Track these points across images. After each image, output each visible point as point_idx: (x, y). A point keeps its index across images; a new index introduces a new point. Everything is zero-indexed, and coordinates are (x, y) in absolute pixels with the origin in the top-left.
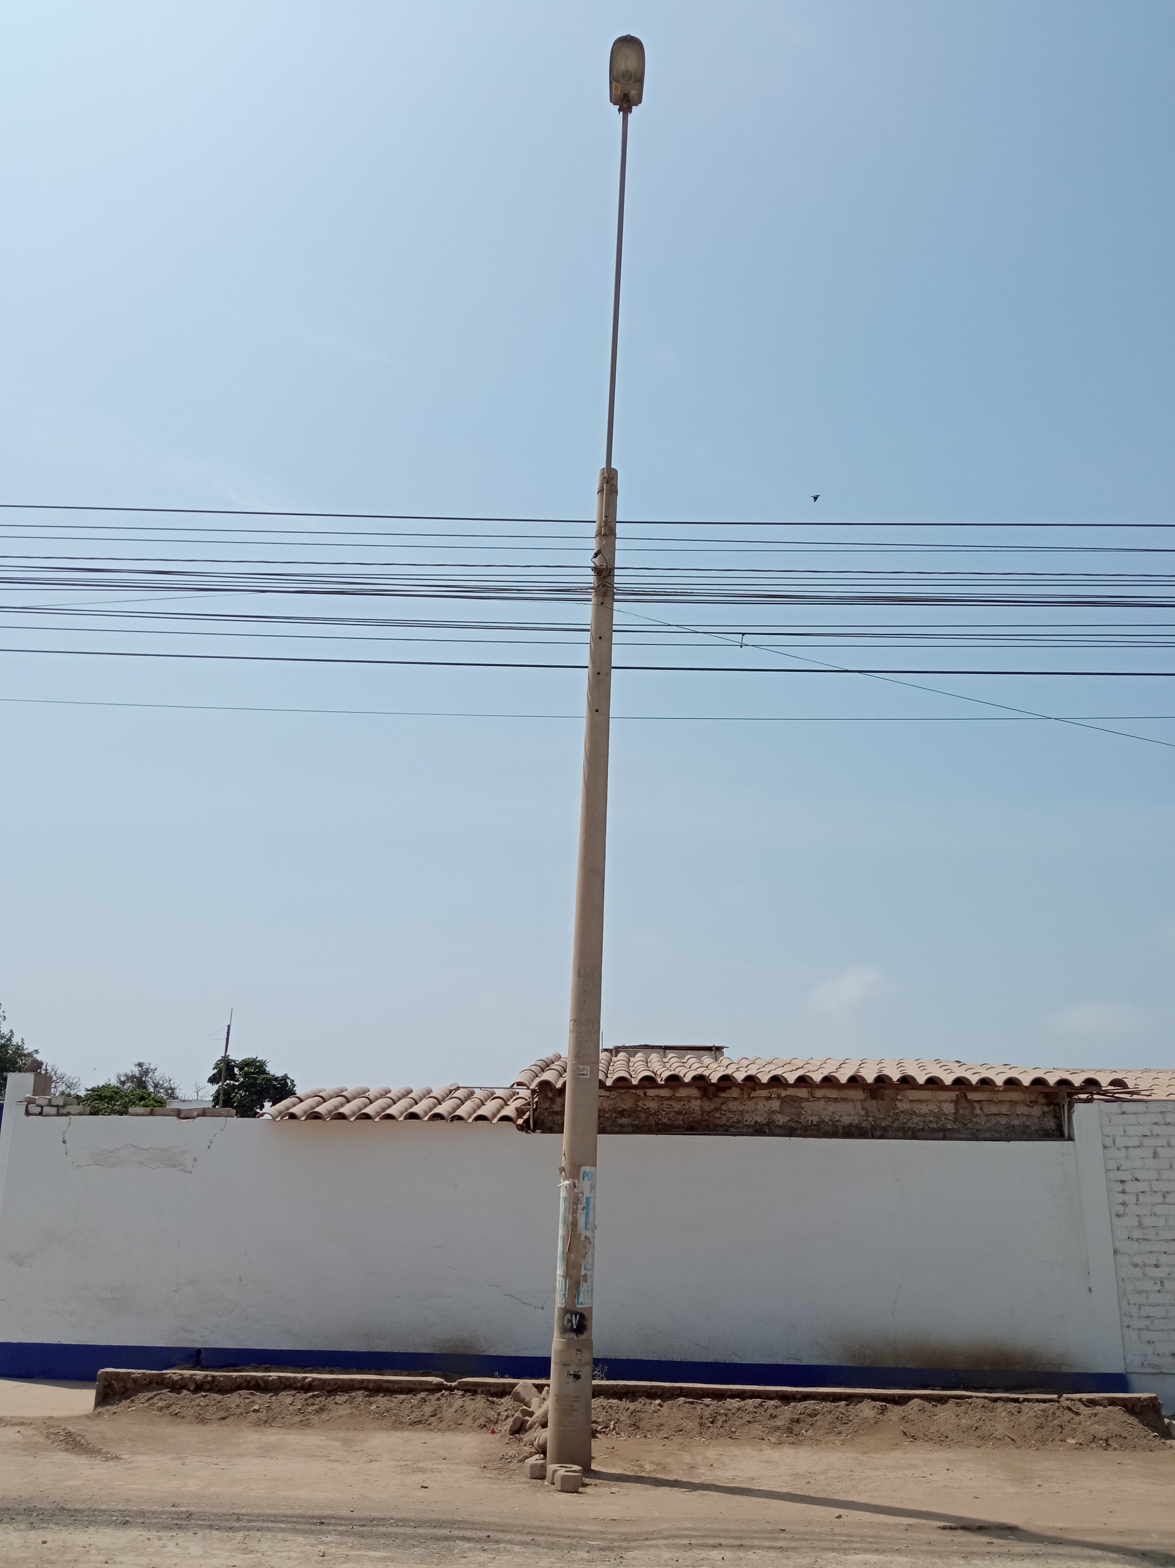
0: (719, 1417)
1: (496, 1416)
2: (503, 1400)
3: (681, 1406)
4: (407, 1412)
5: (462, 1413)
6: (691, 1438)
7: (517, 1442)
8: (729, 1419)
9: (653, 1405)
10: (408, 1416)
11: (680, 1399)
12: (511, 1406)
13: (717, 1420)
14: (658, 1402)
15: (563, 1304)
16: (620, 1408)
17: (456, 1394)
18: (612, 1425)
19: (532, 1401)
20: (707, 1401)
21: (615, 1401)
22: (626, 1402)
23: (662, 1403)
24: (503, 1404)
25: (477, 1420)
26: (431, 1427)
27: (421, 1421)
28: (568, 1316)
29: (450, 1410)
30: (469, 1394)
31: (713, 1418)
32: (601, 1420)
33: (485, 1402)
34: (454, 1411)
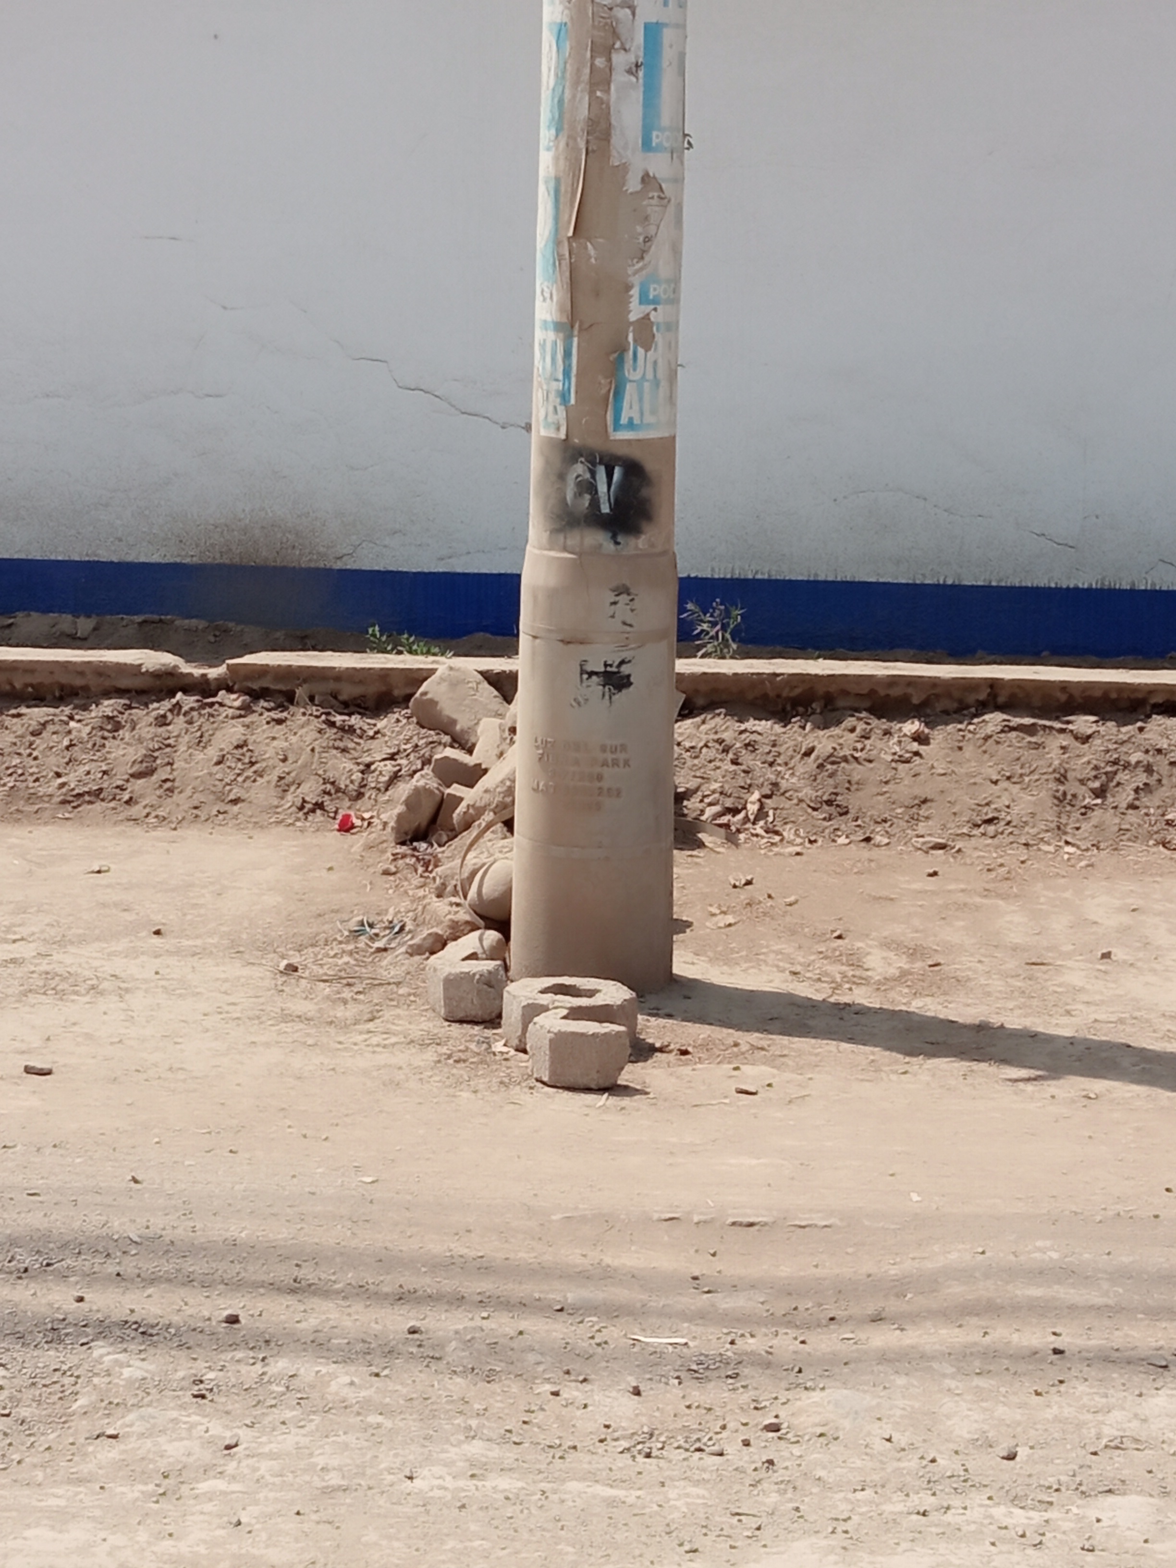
0: (1122, 776)
1: (357, 776)
2: (381, 724)
3: (990, 741)
4: (54, 762)
5: (240, 765)
6: (1026, 845)
7: (420, 870)
8: (1159, 781)
9: (896, 739)
10: (58, 775)
11: (987, 717)
12: (408, 741)
13: (1118, 784)
14: (912, 726)
15: (558, 429)
16: (782, 749)
17: (221, 705)
18: (753, 803)
19: (479, 730)
20: (1083, 723)
21: (763, 726)
22: (804, 728)
23: (927, 731)
24: (384, 735)
25: (292, 788)
26: (136, 810)
27: (101, 790)
28: (580, 469)
29: (199, 756)
30: (266, 704)
31: (1104, 777)
32: (715, 786)
33: (320, 731)
34: (215, 760)
